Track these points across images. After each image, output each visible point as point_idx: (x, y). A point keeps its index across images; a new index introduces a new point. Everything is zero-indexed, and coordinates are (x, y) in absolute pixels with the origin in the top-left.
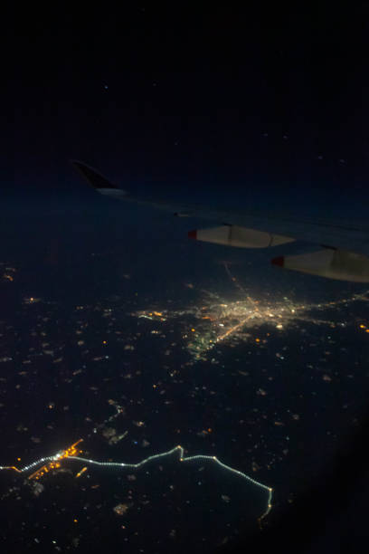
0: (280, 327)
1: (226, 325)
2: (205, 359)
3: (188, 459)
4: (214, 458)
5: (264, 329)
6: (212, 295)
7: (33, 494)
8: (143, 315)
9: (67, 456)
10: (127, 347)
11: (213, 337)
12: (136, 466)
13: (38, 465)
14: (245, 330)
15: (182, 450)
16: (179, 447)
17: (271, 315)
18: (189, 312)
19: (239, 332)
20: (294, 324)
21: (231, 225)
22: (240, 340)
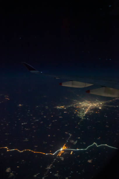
0: (100, 108)
1: (85, 109)
2: (85, 119)
3: (99, 146)
4: (106, 145)
5: (96, 109)
6: (75, 101)
7: (62, 160)
8: (58, 107)
9: (64, 148)
10: (60, 117)
11: (83, 112)
12: (86, 149)
13: (57, 152)
14: (91, 110)
15: (96, 143)
16: (94, 143)
17: (96, 105)
18: (71, 106)
19: (89, 110)
20: (104, 107)
21: (72, 81)
22: (91, 113)
